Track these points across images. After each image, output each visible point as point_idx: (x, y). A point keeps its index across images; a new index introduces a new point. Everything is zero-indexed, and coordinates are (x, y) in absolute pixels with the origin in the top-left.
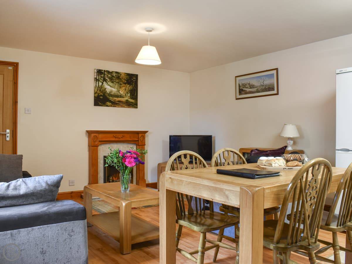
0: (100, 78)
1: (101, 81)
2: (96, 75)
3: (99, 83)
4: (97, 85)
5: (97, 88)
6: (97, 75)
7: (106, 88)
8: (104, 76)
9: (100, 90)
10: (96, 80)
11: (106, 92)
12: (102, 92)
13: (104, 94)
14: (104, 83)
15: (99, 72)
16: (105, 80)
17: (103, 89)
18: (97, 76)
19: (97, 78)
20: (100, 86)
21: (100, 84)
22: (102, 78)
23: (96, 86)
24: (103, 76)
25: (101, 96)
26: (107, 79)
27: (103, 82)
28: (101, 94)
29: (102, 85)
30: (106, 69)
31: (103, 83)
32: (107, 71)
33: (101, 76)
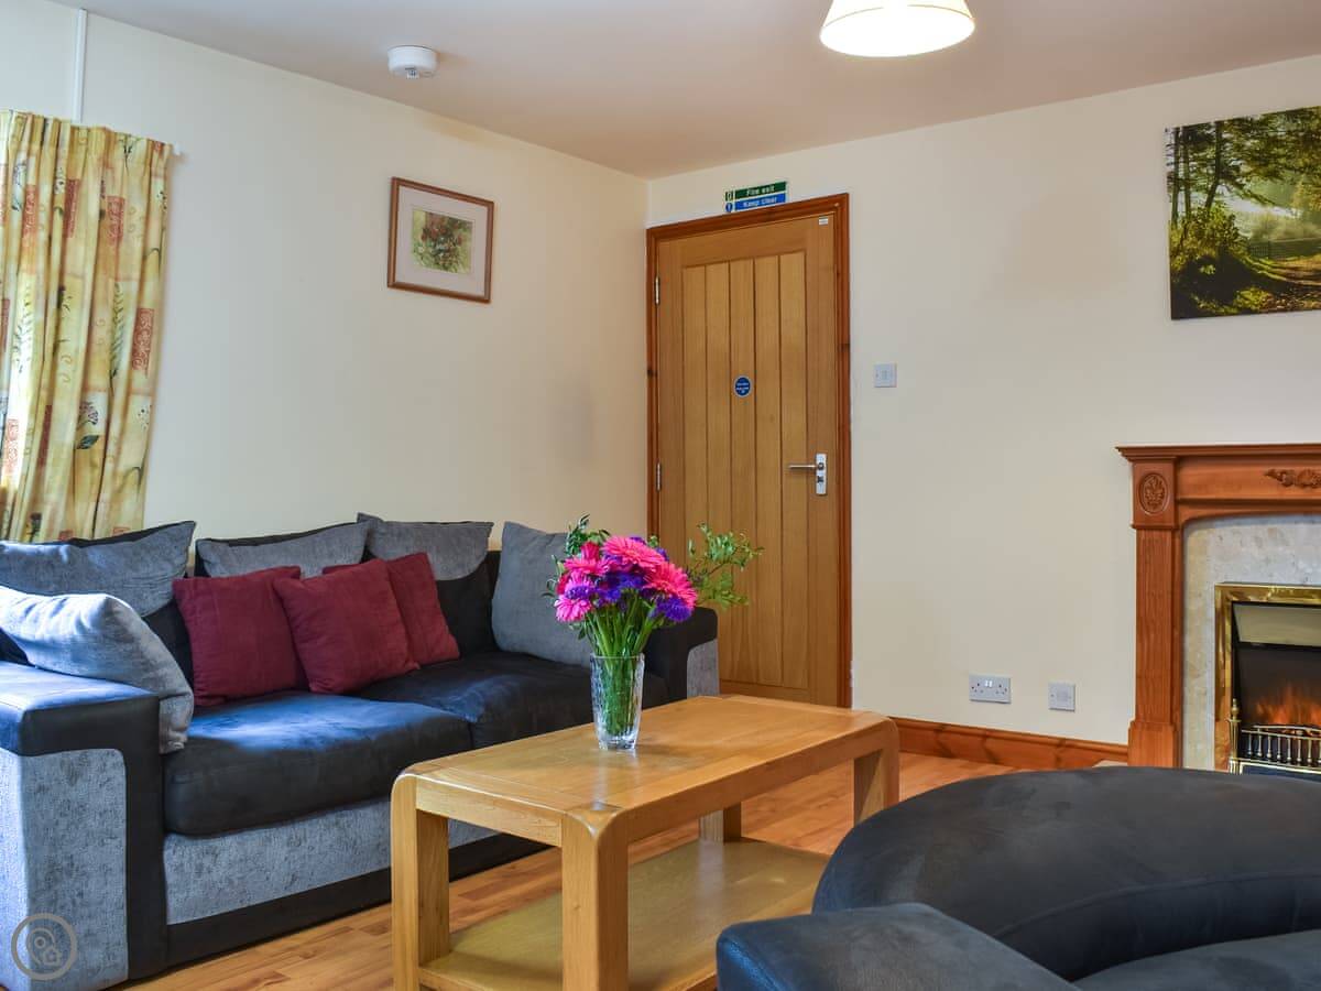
0: (1198, 171)
1: (1201, 182)
2: (1172, 159)
3: (1194, 194)
4: (1181, 209)
5: (1180, 226)
6: (1177, 158)
7: (1232, 217)
8: (1218, 153)
9: (1200, 235)
10: (1177, 183)
11: (1237, 235)
12: (1210, 241)
13: (1223, 251)
14: (1219, 189)
15: (1190, 139)
16: (1224, 173)
17: (1215, 222)
18: (1176, 163)
19: (1181, 174)
20: (1195, 213)
21: (1199, 199)
22: (1205, 166)
23: (1175, 214)
24: (1210, 153)
25: (1207, 260)
26: (1237, 168)
27: (1214, 188)
28: (1207, 252)
29: (1208, 204)
30: (1226, 115)
31: (1211, 193)
32: (1232, 122)
33: (1204, 159)
